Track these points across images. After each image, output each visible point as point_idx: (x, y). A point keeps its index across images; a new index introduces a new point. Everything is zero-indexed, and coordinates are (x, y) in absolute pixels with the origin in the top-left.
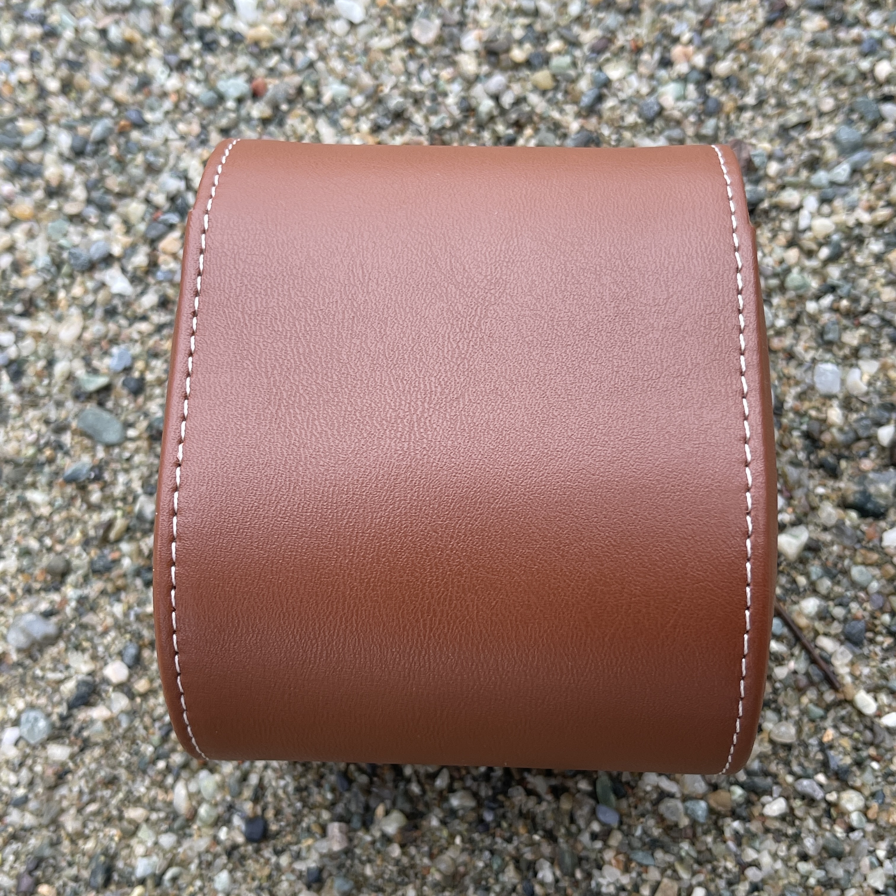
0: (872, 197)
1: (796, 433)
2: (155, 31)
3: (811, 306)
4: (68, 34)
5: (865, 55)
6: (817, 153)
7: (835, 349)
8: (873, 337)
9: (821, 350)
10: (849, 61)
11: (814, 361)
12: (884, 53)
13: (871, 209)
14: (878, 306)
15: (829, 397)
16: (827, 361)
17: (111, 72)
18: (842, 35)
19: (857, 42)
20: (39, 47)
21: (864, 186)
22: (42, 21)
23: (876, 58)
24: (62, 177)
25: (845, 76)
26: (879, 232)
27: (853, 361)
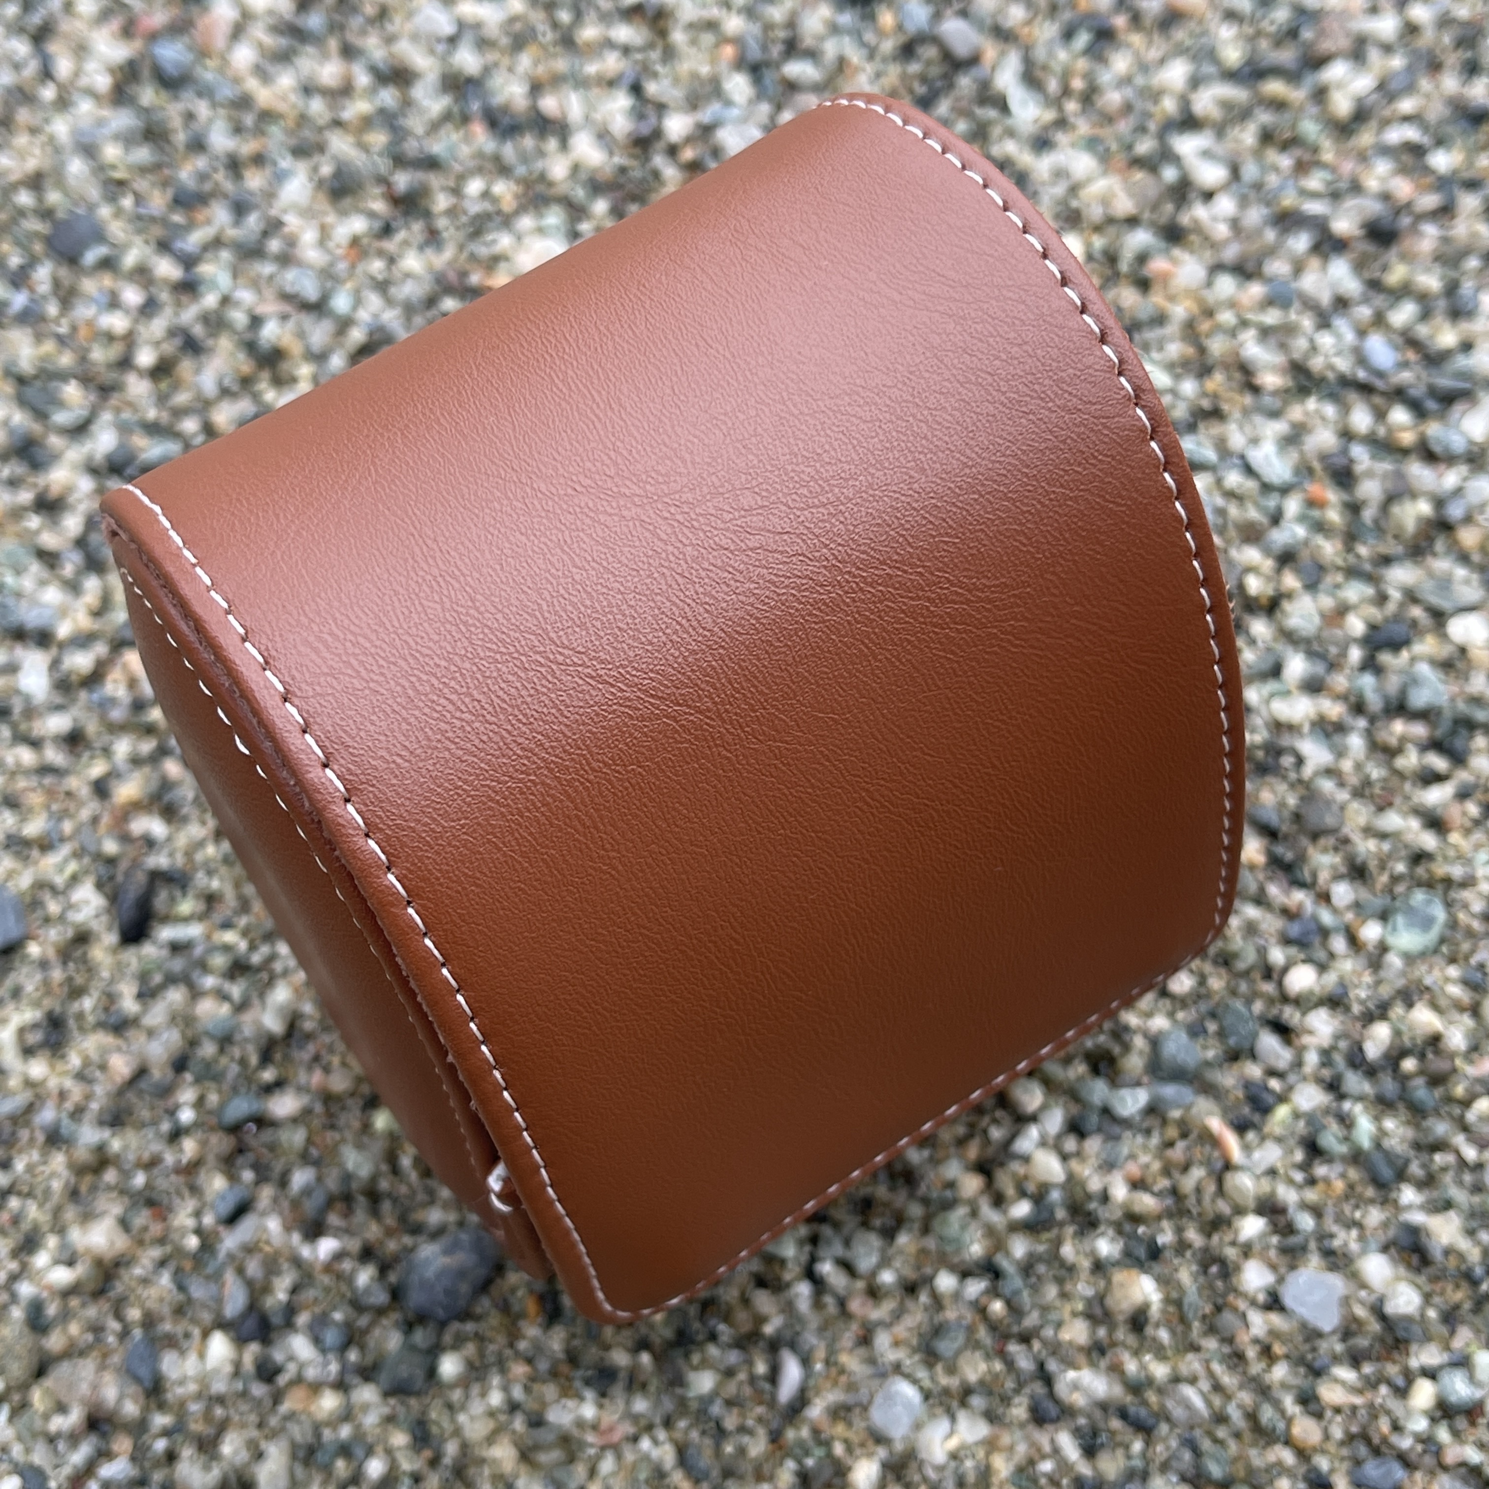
0: (1156, 1166)
1: (791, 1465)
2: (319, 358)
3: (946, 1282)
4: (210, 300)
5: (1286, 941)
6: (1116, 1050)
7: (939, 1368)
8: (1010, 1384)
9: (917, 1357)
10: (1260, 936)
11: (897, 1368)
12: (1321, 955)
13: (1137, 1185)
14: (1045, 1343)
15: (879, 1438)
16: (915, 1381)
17: (227, 382)
18: (1274, 890)
19: (1288, 914)
20: (164, 296)
21: (1155, 1140)
22: (189, 262)
23: (1302, 956)
24: (69, 489)
25: (1235, 956)
26: (1127, 1227)
27: (955, 1404)
